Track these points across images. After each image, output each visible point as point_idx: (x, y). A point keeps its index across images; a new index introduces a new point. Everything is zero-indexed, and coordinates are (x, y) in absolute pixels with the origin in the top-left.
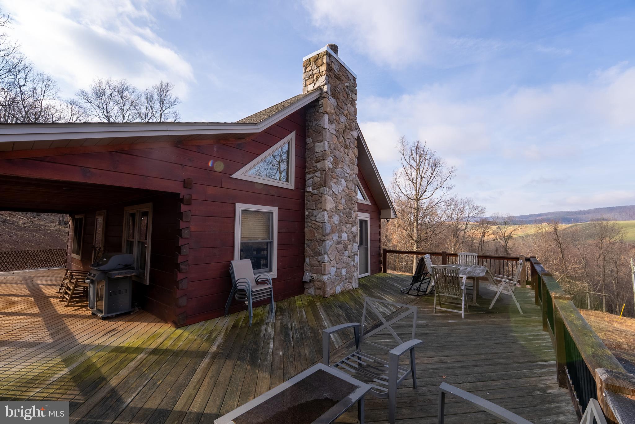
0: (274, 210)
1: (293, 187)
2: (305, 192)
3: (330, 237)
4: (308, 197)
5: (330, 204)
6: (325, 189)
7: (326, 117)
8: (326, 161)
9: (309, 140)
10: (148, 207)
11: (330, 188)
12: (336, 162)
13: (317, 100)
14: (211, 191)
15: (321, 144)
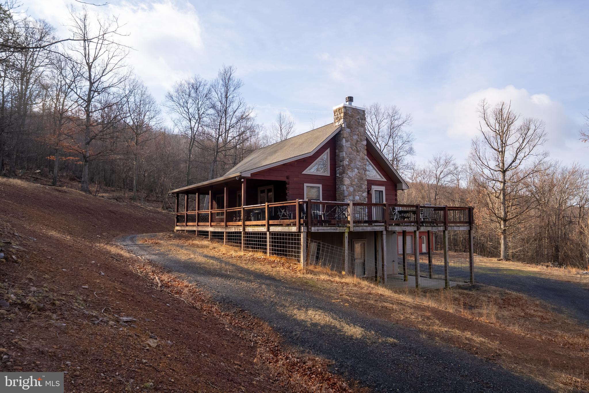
0: (320, 186)
1: (329, 175)
2: (336, 176)
3: (348, 198)
4: (337, 180)
5: (347, 181)
6: (344, 175)
7: (344, 140)
8: (344, 162)
9: (337, 151)
10: (272, 187)
11: (347, 174)
12: (351, 161)
13: (340, 131)
14: (295, 179)
15: (342, 153)
